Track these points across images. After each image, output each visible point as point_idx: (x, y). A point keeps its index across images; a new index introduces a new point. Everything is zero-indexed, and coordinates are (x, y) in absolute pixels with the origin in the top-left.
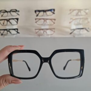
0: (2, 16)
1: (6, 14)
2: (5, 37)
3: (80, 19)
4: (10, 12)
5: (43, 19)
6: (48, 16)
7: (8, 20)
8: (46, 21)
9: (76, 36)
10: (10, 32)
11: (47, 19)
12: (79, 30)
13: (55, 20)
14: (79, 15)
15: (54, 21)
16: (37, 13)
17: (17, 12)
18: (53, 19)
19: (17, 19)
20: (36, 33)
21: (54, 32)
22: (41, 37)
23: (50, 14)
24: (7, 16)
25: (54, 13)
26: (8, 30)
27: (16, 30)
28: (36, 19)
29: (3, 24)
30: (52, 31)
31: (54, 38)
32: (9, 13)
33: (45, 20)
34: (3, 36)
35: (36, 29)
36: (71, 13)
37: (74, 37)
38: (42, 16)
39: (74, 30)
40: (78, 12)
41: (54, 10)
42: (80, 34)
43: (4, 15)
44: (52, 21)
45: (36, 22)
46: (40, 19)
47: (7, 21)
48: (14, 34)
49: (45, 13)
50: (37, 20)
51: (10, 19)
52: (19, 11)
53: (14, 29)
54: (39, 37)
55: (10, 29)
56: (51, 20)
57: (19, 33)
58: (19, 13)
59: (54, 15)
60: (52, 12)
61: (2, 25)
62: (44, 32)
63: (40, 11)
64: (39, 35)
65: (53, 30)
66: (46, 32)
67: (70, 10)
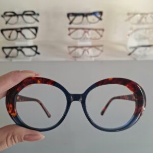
0: (7, 23)
1: (14, 18)
2: (14, 60)
3: (146, 29)
4: (22, 15)
5: (83, 29)
6: (90, 23)
7: (19, 30)
8: (88, 32)
9: (139, 59)
10: (23, 52)
11: (89, 29)
12: (144, 48)
13: (103, 30)
14: (143, 24)
15: (101, 32)
16: (71, 18)
17: (35, 17)
18: (100, 30)
19: (36, 29)
20: (70, 53)
21: (102, 51)
22: (78, 60)
23: (94, 20)
24: (16, 23)
25: (100, 19)
26: (19, 49)
27: (34, 49)
28: (69, 29)
29: (9, 37)
30: (98, 49)
31: (102, 62)
32: (20, 18)
33: (86, 30)
34: (9, 58)
35: (69, 47)
36: (129, 19)
37: (135, 60)
38: (80, 23)
39: (136, 48)
40: (142, 18)
41: (101, 13)
42: (145, 55)
43: (9, 22)
44: (98, 33)
45: (70, 35)
46: (77, 29)
47: (18, 32)
48: (29, 56)
49: (85, 18)
50: (71, 31)
51: (22, 29)
52: (38, 15)
53: (30, 47)
54: (75, 60)
55: (23, 47)
56: (96, 30)
57: (38, 53)
58: (38, 18)
59: (100, 22)
60: (98, 17)
61: (7, 39)
62: (83, 52)
63: (75, 15)
64: (75, 57)
65: (101, 48)
66: (88, 52)
67: (129, 14)
